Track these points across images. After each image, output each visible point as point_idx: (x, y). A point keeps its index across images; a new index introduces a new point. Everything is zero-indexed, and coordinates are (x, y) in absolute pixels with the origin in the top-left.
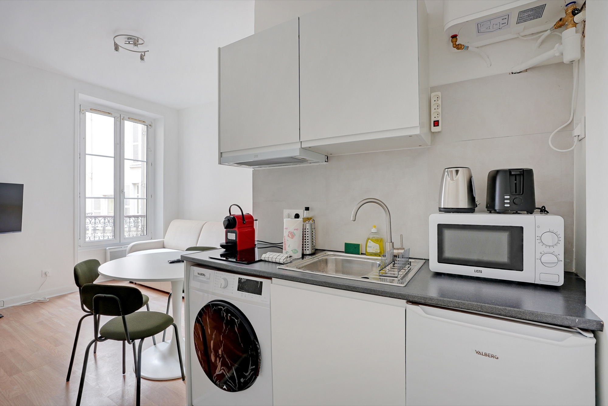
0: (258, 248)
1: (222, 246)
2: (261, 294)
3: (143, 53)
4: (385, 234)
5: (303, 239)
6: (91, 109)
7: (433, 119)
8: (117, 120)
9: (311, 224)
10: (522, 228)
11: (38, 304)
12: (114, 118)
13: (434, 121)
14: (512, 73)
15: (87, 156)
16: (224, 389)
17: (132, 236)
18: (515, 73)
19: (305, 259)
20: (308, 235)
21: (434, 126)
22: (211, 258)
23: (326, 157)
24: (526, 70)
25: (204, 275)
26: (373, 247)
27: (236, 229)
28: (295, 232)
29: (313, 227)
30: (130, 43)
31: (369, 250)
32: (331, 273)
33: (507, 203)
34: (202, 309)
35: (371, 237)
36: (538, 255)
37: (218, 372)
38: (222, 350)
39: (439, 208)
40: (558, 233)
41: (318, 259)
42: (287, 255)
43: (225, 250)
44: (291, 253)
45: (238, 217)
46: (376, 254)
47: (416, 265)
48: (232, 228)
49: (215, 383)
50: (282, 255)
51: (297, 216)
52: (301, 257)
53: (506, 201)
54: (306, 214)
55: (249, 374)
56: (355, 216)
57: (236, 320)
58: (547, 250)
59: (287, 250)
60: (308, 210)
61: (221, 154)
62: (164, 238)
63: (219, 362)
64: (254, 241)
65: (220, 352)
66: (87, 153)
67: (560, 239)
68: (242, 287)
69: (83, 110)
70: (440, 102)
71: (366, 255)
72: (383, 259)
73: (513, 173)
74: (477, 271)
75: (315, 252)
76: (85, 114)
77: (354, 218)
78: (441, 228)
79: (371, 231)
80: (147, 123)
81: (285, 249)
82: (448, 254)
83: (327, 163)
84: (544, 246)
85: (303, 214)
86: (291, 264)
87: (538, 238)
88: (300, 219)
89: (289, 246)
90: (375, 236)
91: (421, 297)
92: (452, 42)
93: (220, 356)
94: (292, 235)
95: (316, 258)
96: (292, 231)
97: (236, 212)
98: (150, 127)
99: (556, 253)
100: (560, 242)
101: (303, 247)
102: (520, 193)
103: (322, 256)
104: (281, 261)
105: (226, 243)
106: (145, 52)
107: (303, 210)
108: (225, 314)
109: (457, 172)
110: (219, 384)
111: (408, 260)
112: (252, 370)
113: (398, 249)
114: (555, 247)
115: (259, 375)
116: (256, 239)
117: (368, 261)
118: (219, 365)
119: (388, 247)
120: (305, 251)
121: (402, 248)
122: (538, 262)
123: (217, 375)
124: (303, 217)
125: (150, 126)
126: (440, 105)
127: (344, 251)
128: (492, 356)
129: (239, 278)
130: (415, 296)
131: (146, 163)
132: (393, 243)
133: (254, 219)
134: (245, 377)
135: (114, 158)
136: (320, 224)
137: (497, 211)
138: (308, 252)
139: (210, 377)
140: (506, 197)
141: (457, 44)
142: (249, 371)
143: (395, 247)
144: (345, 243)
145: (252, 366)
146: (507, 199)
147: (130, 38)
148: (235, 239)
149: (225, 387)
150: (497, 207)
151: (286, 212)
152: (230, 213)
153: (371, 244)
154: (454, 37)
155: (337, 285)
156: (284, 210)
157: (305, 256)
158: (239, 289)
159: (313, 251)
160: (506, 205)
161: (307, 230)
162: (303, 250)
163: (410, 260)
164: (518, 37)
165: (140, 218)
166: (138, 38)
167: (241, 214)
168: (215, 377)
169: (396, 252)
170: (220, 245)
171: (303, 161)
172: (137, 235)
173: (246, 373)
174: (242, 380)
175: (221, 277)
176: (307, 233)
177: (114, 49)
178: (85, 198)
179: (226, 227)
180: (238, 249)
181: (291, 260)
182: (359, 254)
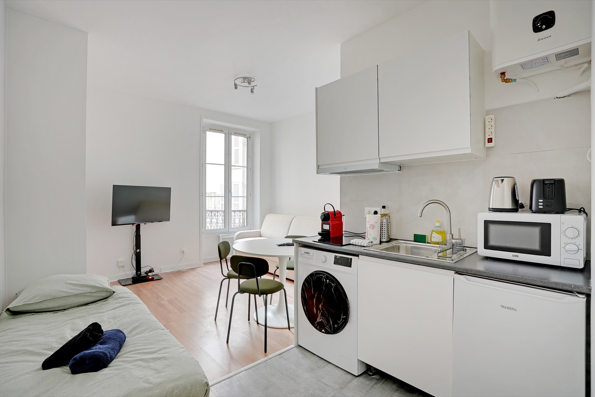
0: (345, 237)
1: (319, 234)
2: (351, 267)
3: (253, 88)
4: (447, 228)
5: (381, 230)
6: (210, 129)
7: (487, 137)
8: (227, 135)
9: (387, 219)
10: (550, 224)
11: (180, 273)
12: (224, 134)
13: (488, 139)
14: (557, 98)
15: (207, 165)
16: (323, 332)
17: (236, 226)
18: (559, 98)
19: (382, 245)
20: (385, 227)
21: (488, 142)
22: (314, 241)
23: (399, 167)
24: (569, 96)
25: (308, 253)
26: (437, 238)
27: (330, 222)
28: (375, 224)
29: (389, 221)
30: (245, 81)
31: (434, 240)
32: (402, 254)
33: (541, 205)
34: (308, 277)
35: (435, 229)
36: (563, 245)
37: (319, 320)
38: (322, 305)
39: (489, 208)
40: (579, 229)
41: (392, 245)
42: (369, 241)
43: (321, 237)
44: (372, 240)
45: (331, 212)
46: (438, 243)
47: (469, 251)
48: (327, 221)
49: (316, 328)
50: (365, 240)
51: (376, 213)
52: (379, 243)
53: (540, 204)
54: (383, 211)
55: (341, 322)
56: (421, 213)
57: (333, 285)
58: (570, 241)
59: (369, 238)
60: (385, 208)
61: (318, 167)
62: (260, 229)
63: (320, 313)
64: (342, 231)
65: (320, 306)
66: (207, 162)
67: (581, 233)
68: (337, 261)
69: (205, 131)
70: (493, 123)
71: (431, 244)
72: (444, 247)
73: (546, 182)
74: (515, 256)
75: (390, 240)
76: (205, 133)
77: (421, 215)
78: (487, 223)
79: (435, 225)
80: (247, 136)
81: (367, 237)
82: (492, 243)
83: (400, 171)
84: (567, 238)
85: (380, 211)
86: (372, 247)
87: (563, 232)
88: (379, 215)
89: (370, 234)
90: (438, 229)
91: (464, 269)
92: (501, 77)
93: (321, 309)
94: (373, 227)
95: (391, 244)
96: (373, 224)
97: (330, 209)
98: (249, 139)
99: (577, 244)
100: (580, 235)
101: (380, 236)
102: (553, 197)
103: (396, 243)
104: (365, 245)
105: (322, 232)
106: (254, 86)
107: (380, 208)
108: (325, 280)
109: (502, 180)
110: (319, 329)
111: (464, 249)
112: (343, 319)
113: (456, 239)
114: (576, 239)
115: (348, 322)
116: (344, 230)
117: (432, 248)
118: (320, 315)
119: (449, 237)
120: (382, 239)
121: (460, 238)
122: (563, 250)
123: (318, 322)
124: (380, 214)
125: (249, 137)
126: (493, 125)
127: (413, 240)
128: (513, 309)
129: (335, 256)
130: (460, 268)
131: (246, 168)
132: (452, 235)
133: (342, 214)
134: (338, 324)
135: (224, 166)
136: (394, 219)
137: (534, 211)
138: (384, 240)
139: (313, 324)
140: (540, 201)
141: (505, 79)
142: (341, 320)
143: (454, 238)
144: (414, 234)
145: (343, 316)
146: (541, 202)
147: (245, 78)
148: (329, 229)
149: (323, 331)
150: (534, 208)
151: (367, 209)
152: (325, 210)
153: (435, 235)
154: (503, 74)
155: (405, 260)
156: (365, 208)
157: (382, 243)
158: (335, 263)
159: (389, 239)
160: (540, 207)
161: (384, 224)
162: (380, 238)
163: (465, 248)
164: (561, 69)
165: (242, 212)
166: (251, 78)
167: (333, 210)
168: (316, 324)
169: (454, 241)
170: (318, 233)
171: (381, 171)
172: (240, 226)
173: (339, 321)
174: (336, 326)
175: (321, 255)
176: (384, 226)
177: (234, 88)
178: (206, 197)
179: (323, 221)
180: (331, 237)
181: (372, 244)
182: (425, 243)
